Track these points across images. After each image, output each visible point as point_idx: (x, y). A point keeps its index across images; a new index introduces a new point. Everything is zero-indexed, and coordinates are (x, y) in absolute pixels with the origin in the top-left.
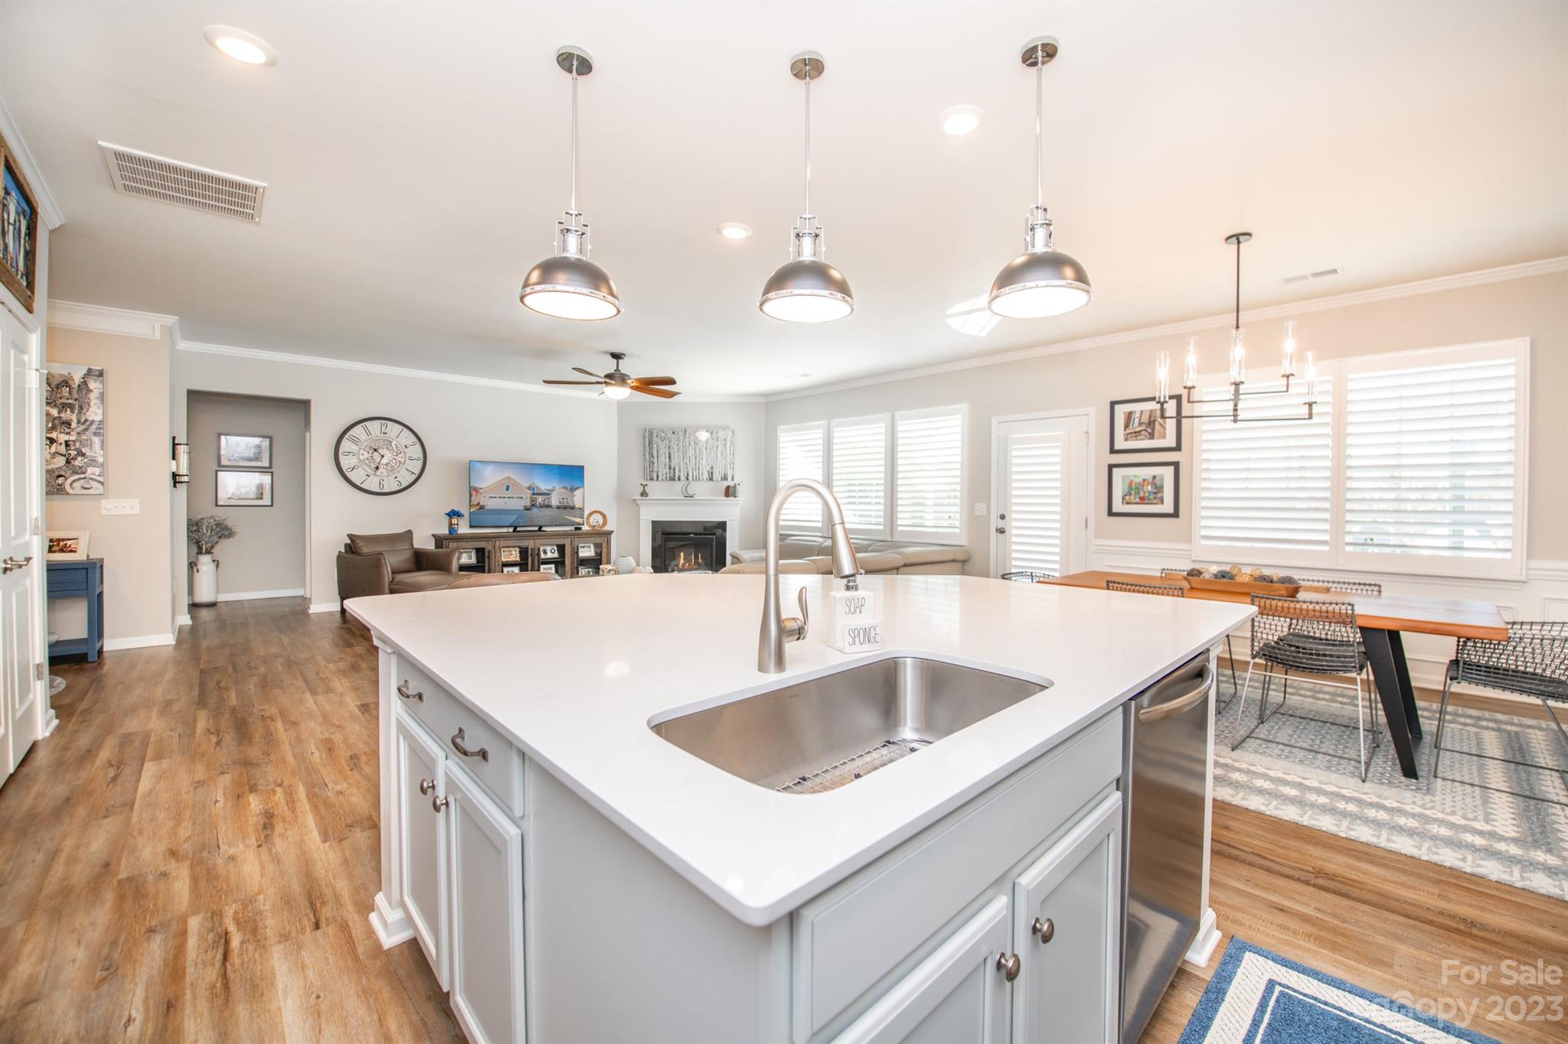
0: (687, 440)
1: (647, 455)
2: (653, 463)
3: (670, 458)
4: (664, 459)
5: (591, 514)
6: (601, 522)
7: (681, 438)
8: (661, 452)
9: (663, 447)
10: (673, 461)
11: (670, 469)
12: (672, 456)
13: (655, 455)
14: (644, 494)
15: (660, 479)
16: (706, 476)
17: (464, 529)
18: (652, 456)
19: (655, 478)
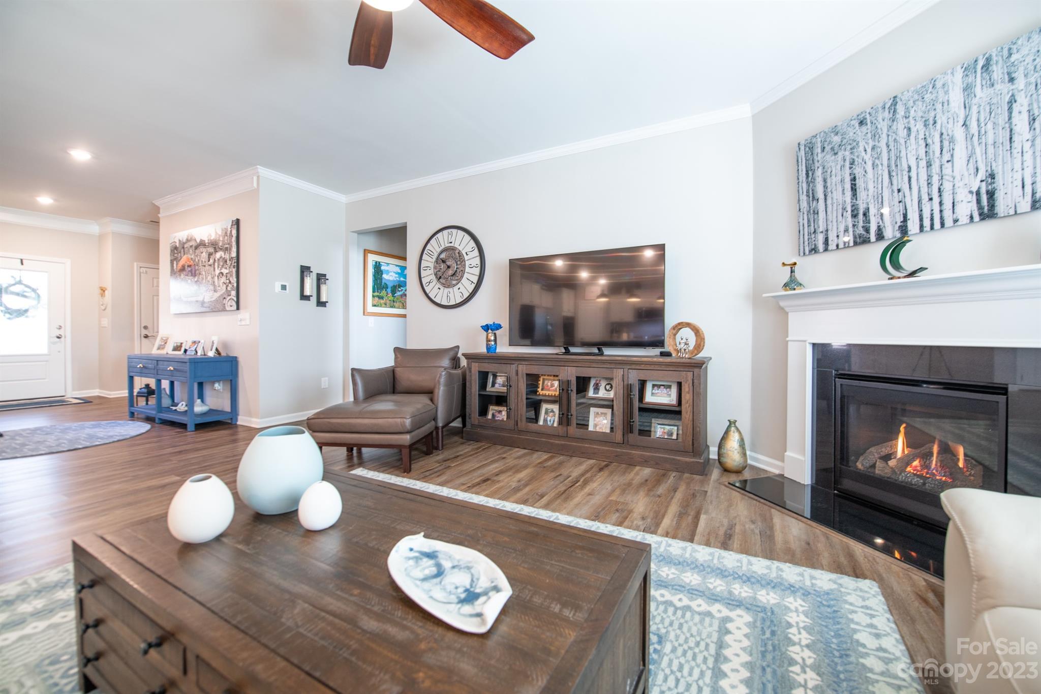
0: (900, 126)
1: (804, 198)
2: (816, 213)
3: (854, 189)
4: (840, 196)
5: (679, 326)
6: (692, 343)
7: (883, 126)
8: (833, 181)
9: (836, 169)
10: (862, 194)
11: (855, 216)
12: (860, 183)
13: (820, 194)
14: (792, 283)
15: (832, 246)
16: (967, 207)
17: (504, 348)
18: (815, 199)
19: (821, 247)
